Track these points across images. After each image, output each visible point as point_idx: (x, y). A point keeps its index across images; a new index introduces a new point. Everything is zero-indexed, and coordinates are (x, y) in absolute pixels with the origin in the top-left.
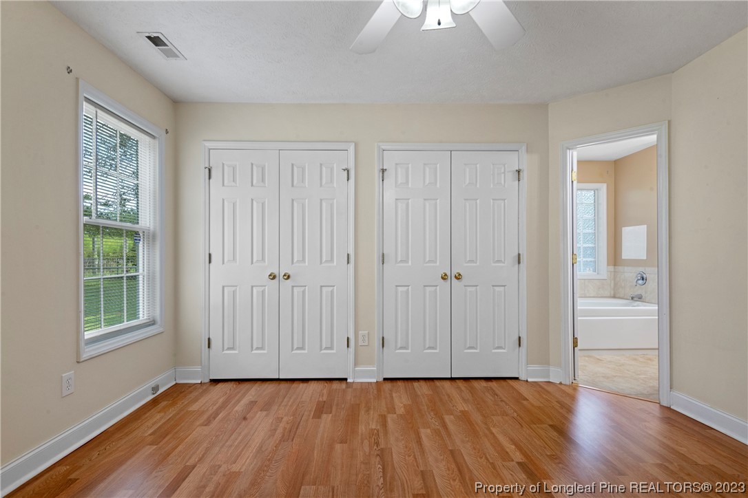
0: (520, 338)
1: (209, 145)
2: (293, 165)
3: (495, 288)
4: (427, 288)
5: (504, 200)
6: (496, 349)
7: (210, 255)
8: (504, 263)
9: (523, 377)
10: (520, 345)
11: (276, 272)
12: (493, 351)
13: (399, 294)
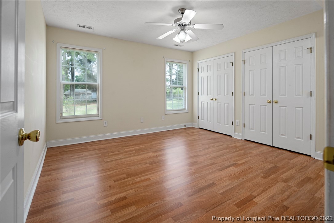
0: (311, 135)
1: (199, 62)
2: (217, 64)
3: (296, 108)
4: (262, 106)
5: (302, 64)
6: (296, 138)
7: (199, 93)
8: (302, 96)
9: (312, 156)
10: (311, 139)
11: (213, 98)
12: (295, 139)
13: (250, 107)
